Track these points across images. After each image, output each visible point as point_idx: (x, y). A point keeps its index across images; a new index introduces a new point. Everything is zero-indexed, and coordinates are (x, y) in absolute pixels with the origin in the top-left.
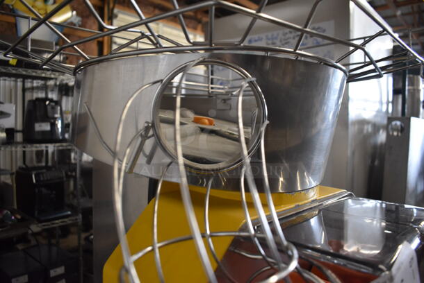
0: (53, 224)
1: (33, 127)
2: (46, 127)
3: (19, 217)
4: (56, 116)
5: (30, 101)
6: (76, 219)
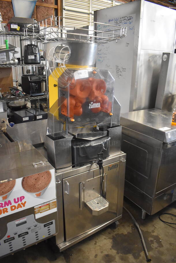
0: (37, 98)
1: (27, 57)
2: (33, 57)
3: (25, 94)
4: (37, 52)
5: (25, 46)
6: (46, 97)
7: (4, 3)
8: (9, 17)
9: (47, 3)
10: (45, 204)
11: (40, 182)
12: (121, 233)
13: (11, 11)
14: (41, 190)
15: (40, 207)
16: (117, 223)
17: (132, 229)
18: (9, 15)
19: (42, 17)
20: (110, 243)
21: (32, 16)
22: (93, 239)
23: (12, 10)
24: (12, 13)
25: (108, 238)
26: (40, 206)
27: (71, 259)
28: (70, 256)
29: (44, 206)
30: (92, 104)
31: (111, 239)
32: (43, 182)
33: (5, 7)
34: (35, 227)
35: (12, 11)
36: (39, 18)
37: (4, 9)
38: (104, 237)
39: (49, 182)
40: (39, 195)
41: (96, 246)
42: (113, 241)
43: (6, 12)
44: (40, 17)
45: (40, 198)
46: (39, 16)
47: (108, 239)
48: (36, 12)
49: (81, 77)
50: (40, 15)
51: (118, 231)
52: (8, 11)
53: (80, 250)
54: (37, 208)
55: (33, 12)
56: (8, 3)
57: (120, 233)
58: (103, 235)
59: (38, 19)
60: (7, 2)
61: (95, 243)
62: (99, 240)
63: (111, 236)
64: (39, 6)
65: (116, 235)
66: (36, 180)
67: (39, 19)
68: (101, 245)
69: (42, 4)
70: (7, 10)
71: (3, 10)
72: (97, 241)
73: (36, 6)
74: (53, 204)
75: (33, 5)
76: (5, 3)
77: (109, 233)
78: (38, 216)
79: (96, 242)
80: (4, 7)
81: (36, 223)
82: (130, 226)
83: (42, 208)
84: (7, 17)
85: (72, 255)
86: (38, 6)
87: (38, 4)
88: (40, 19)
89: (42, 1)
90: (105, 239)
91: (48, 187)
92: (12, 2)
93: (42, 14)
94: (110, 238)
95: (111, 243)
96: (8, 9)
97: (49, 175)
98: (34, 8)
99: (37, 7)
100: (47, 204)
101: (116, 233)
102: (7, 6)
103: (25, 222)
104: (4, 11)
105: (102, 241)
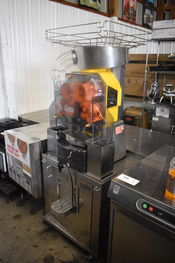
11: (23, 148)
20: (68, 259)
22: (71, 244)
25: (75, 257)
27: (46, 233)
28: (49, 232)
31: (74, 260)
34: (23, 177)
40: (23, 156)
41: (63, 248)
42: (72, 262)
45: (24, 159)
47: (74, 257)
54: (23, 165)
58: (78, 252)
61: (66, 247)
62: (71, 249)
63: (78, 259)
66: (22, 144)
68: (64, 252)
72: (69, 248)
74: (29, 170)
77: (81, 257)
78: (24, 171)
79: (67, 247)
90: (73, 254)
97: (26, 146)
100: (27, 167)
105: (70, 252)
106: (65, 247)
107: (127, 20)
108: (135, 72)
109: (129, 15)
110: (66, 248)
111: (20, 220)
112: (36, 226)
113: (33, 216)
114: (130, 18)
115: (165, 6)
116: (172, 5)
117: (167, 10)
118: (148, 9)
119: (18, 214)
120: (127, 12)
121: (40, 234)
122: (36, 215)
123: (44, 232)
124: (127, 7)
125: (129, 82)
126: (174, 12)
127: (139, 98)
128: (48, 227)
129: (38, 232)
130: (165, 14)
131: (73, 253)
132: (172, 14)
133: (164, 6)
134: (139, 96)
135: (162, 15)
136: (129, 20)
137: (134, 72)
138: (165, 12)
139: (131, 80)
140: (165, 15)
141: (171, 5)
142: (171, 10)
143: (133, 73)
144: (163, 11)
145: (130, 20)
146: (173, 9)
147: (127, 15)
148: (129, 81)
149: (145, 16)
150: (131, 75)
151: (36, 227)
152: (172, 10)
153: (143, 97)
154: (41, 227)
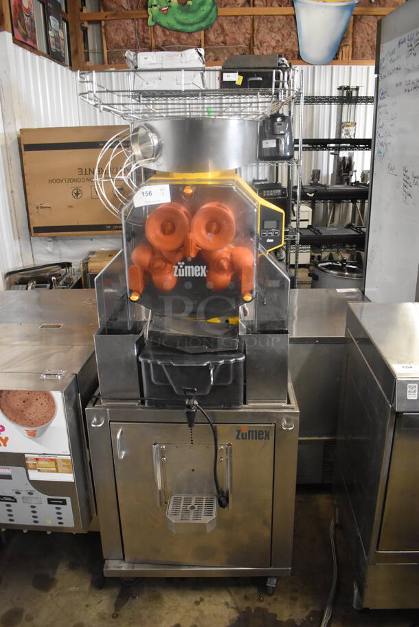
1: (262, 144)
2: (272, 143)
4: (282, 132)
7: (277, 21)
8: (286, 50)
9: (384, 6)
10: (47, 457)
11: (32, 409)
12: (275, 612)
13: (292, 36)
14: (36, 426)
15: (37, 459)
16: (272, 583)
17: (308, 617)
18: (286, 44)
19: (368, 41)
20: (227, 620)
21: (341, 43)
22: (202, 590)
23: (294, 33)
24: (294, 40)
25: (234, 606)
26: (37, 456)
27: (127, 604)
28: (131, 598)
29: (46, 460)
30: (181, 266)
31: (239, 612)
32: (38, 410)
33: (279, 30)
34: (29, 496)
35: (296, 35)
36: (359, 45)
37: (277, 32)
38: (228, 599)
39: (52, 416)
40: (32, 435)
41: (196, 607)
42: (238, 618)
43: (280, 40)
44: (362, 42)
45: (36, 441)
46: (358, 40)
47: (232, 608)
48: (352, 31)
49: (150, 202)
50: (362, 38)
51: (269, 604)
52: (286, 35)
53: (158, 598)
54: (31, 460)
55: (346, 31)
56: (287, 19)
57: (271, 610)
58: (230, 594)
59: (357, 48)
60: (284, 17)
61: (199, 600)
62: (212, 598)
63: (244, 605)
64: (362, 16)
65: (258, 609)
66: (24, 402)
67: (359, 48)
68: (206, 613)
69: (370, 9)
70: (283, 35)
71: (273, 36)
72: (206, 599)
73: (352, 17)
74: (65, 464)
75: (347, 14)
76: (279, 20)
77: (246, 598)
78: (35, 475)
79: (202, 600)
80: (276, 30)
81: (32, 489)
82: (311, 609)
83: (41, 463)
84: (281, 51)
85: (134, 598)
86: (359, 17)
87: (357, 10)
88: (361, 47)
89: (371, 2)
90: (227, 604)
91: (51, 425)
92: (295, 16)
93: (368, 34)
94: (237, 609)
95: (230, 621)
96: (285, 32)
97: (51, 400)
98: (348, 22)
99: (356, 19)
100: (52, 460)
101: (261, 605)
102: (283, 27)
103: (9, 477)
104: (276, 38)
105: (216, 605)
106: (197, 603)
107: (23, 41)
108: (90, 169)
109: (25, 29)
110: (201, 603)
111: (30, 619)
112: (87, 606)
113: (52, 591)
114: (27, 36)
115: (84, 11)
116: (102, 11)
117: (90, 22)
118: (54, 16)
119: (7, 609)
120: (20, 20)
121: (115, 616)
122: (59, 585)
123: (118, 605)
124: (18, 9)
125: (77, 194)
126: (108, 28)
127: (110, 229)
128: (116, 591)
129: (106, 614)
130: (87, 29)
131: (223, 601)
132: (103, 30)
133: (82, 10)
134: (108, 225)
135: (82, 33)
136: (26, 40)
137: (88, 170)
138: (86, 24)
139: (81, 189)
140: (87, 31)
141: (100, 11)
142: (99, 22)
143: (84, 173)
144: (83, 23)
145: (28, 42)
146: (105, 21)
147: (22, 30)
148: (75, 191)
149: (50, 33)
150: (81, 177)
151: (87, 608)
152: (103, 23)
153: (121, 225)
154: (100, 602)
